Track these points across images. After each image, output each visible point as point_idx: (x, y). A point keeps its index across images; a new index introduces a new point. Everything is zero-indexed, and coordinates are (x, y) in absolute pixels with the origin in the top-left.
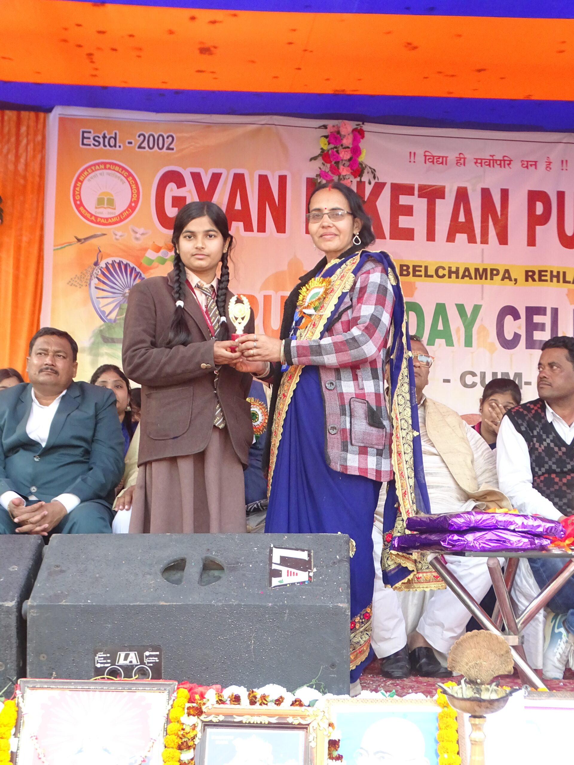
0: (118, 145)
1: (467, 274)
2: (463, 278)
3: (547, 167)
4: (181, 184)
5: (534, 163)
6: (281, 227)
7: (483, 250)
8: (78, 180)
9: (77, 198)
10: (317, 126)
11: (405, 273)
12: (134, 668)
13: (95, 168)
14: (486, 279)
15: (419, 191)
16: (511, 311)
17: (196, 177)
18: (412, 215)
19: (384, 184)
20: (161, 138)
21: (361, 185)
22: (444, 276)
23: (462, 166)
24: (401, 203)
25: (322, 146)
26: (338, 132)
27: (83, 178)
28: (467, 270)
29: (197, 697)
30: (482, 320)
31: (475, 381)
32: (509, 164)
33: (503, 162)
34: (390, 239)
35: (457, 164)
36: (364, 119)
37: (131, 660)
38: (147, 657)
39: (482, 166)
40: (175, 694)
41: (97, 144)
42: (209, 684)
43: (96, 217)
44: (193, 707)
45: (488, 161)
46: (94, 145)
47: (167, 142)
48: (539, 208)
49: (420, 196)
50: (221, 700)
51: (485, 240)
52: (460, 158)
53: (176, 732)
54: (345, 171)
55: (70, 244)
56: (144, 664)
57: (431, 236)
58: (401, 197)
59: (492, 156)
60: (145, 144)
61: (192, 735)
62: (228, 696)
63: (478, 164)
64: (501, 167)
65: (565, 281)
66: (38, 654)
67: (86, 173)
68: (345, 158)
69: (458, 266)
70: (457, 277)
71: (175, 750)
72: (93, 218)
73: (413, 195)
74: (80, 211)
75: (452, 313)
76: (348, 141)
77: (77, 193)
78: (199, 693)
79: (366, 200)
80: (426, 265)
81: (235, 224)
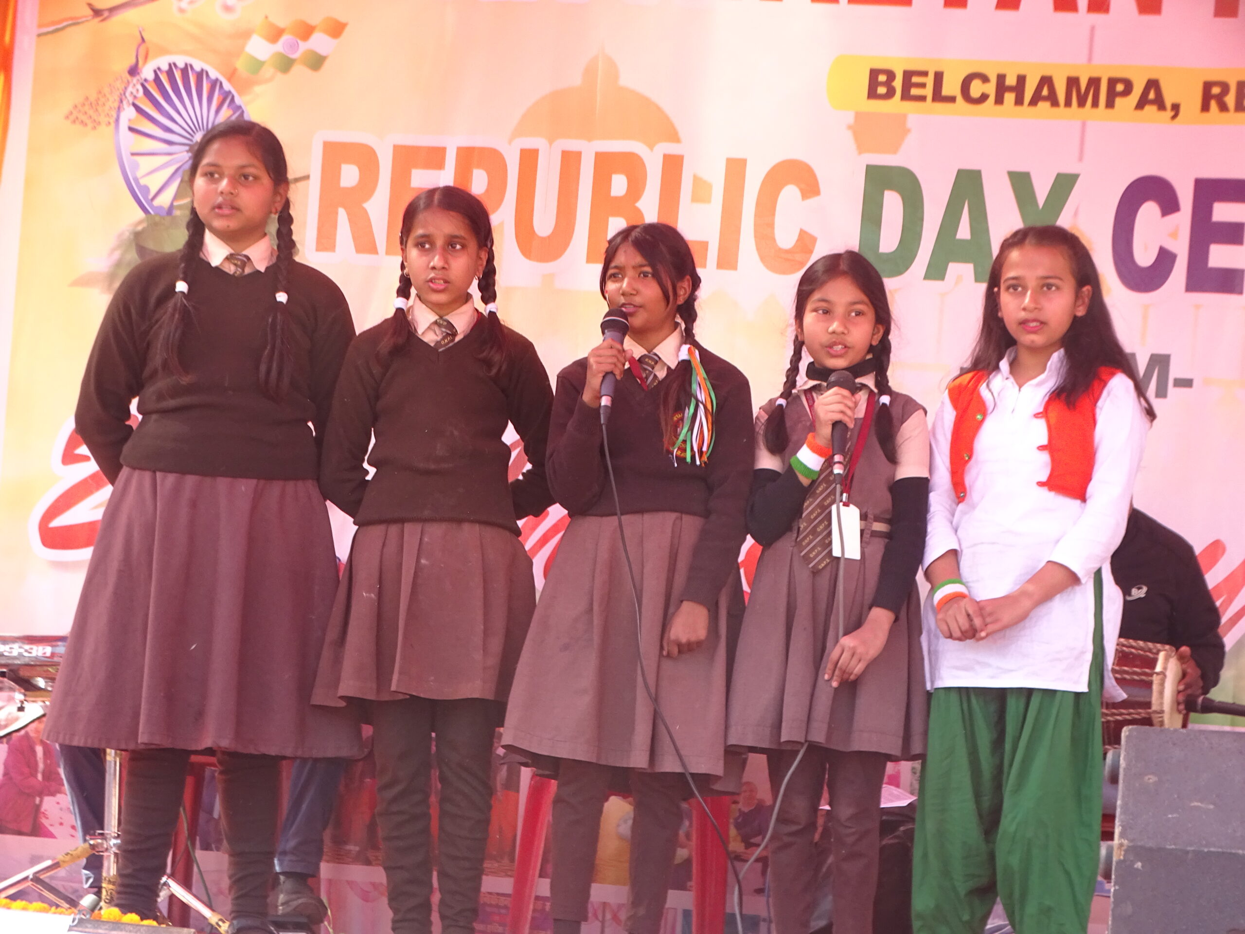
1: (1045, 92)
7: (1093, 29)
11: (882, 90)
14: (1095, 104)
16: (1157, 191)
22: (984, 98)
30: (1076, 214)
55: (77, 21)
69: (1022, 72)
70: (1019, 101)
80: (939, 69)
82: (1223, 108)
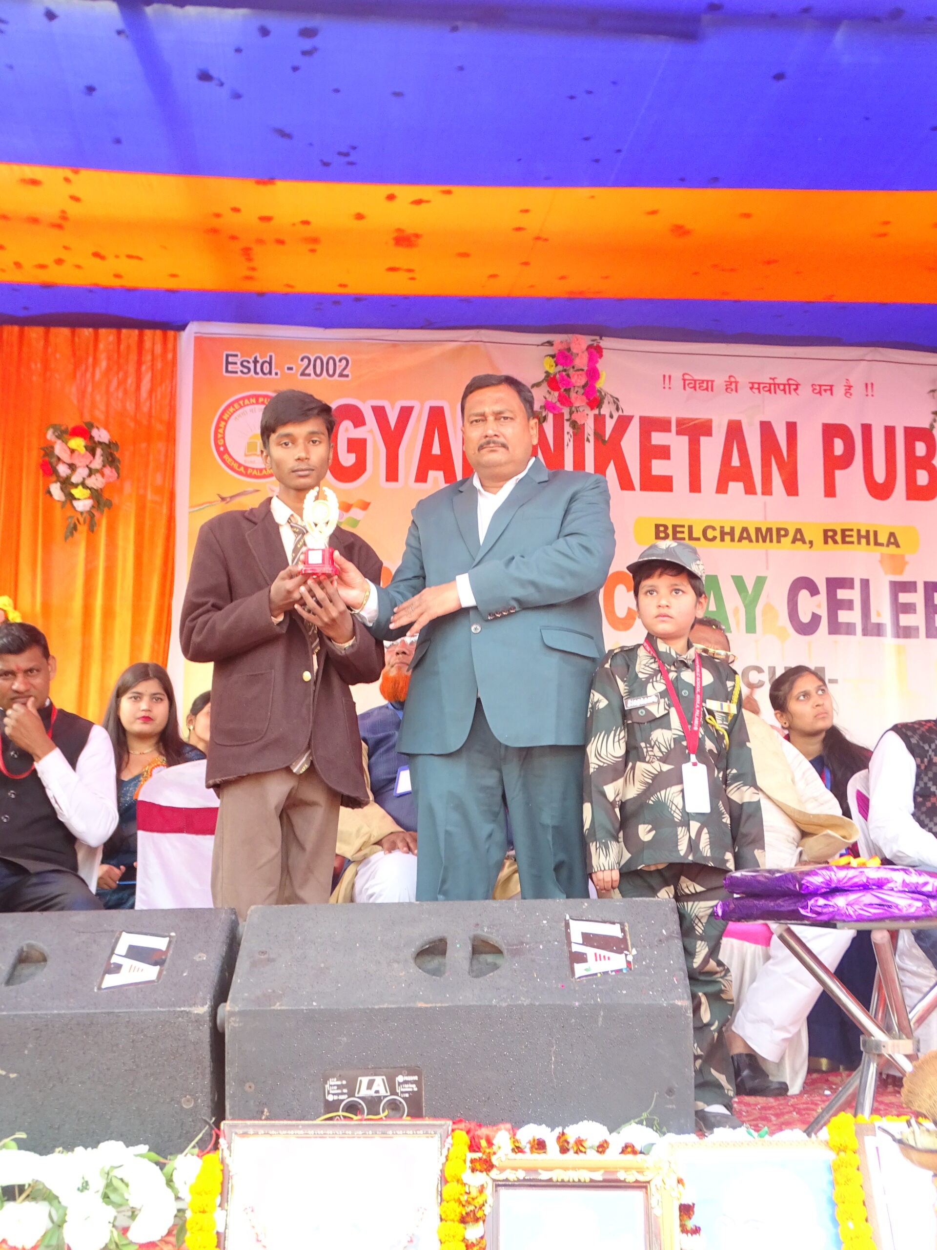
0: (273, 372)
1: (745, 535)
2: (740, 540)
3: (847, 393)
4: (359, 421)
5: (829, 388)
7: (765, 503)
8: (221, 419)
9: (221, 442)
10: (540, 343)
11: (662, 535)
12: (381, 1101)
13: (244, 403)
14: (771, 541)
15: (677, 426)
16: (806, 584)
17: (380, 413)
18: (669, 458)
19: (630, 418)
20: (331, 362)
21: (599, 421)
22: (714, 538)
23: (734, 392)
24: (654, 442)
25: (547, 368)
26: (569, 349)
27: (227, 416)
28: (745, 530)
29: (483, 1143)
30: (768, 596)
31: (762, 679)
32: (795, 390)
33: (787, 387)
34: (641, 489)
35: (726, 389)
36: (602, 332)
37: (377, 1089)
38: (400, 1084)
39: (759, 392)
40: (449, 1140)
41: (245, 370)
42: (494, 1123)
43: (246, 468)
44: (480, 1159)
45: (768, 386)
46: (242, 372)
47: (340, 366)
48: (839, 447)
49: (679, 433)
50: (518, 1148)
51: (767, 490)
52: (731, 383)
53: (456, 1198)
54: (578, 400)
55: (211, 504)
56: (397, 1094)
57: (695, 486)
58: (654, 435)
59: (773, 379)
60: (310, 370)
61: (479, 1201)
62: (527, 1141)
63: (754, 390)
64: (785, 393)
65: (877, 543)
66: (242, 1082)
67: (231, 409)
68: (578, 384)
69: (732, 525)
70: (733, 540)
71: (457, 1223)
72: (242, 469)
73: (669, 430)
74: (224, 461)
75: (728, 589)
76: (581, 361)
77: (220, 436)
78: (484, 1137)
79: (607, 439)
80: (690, 524)
81: (432, 474)
82: (835, 542)
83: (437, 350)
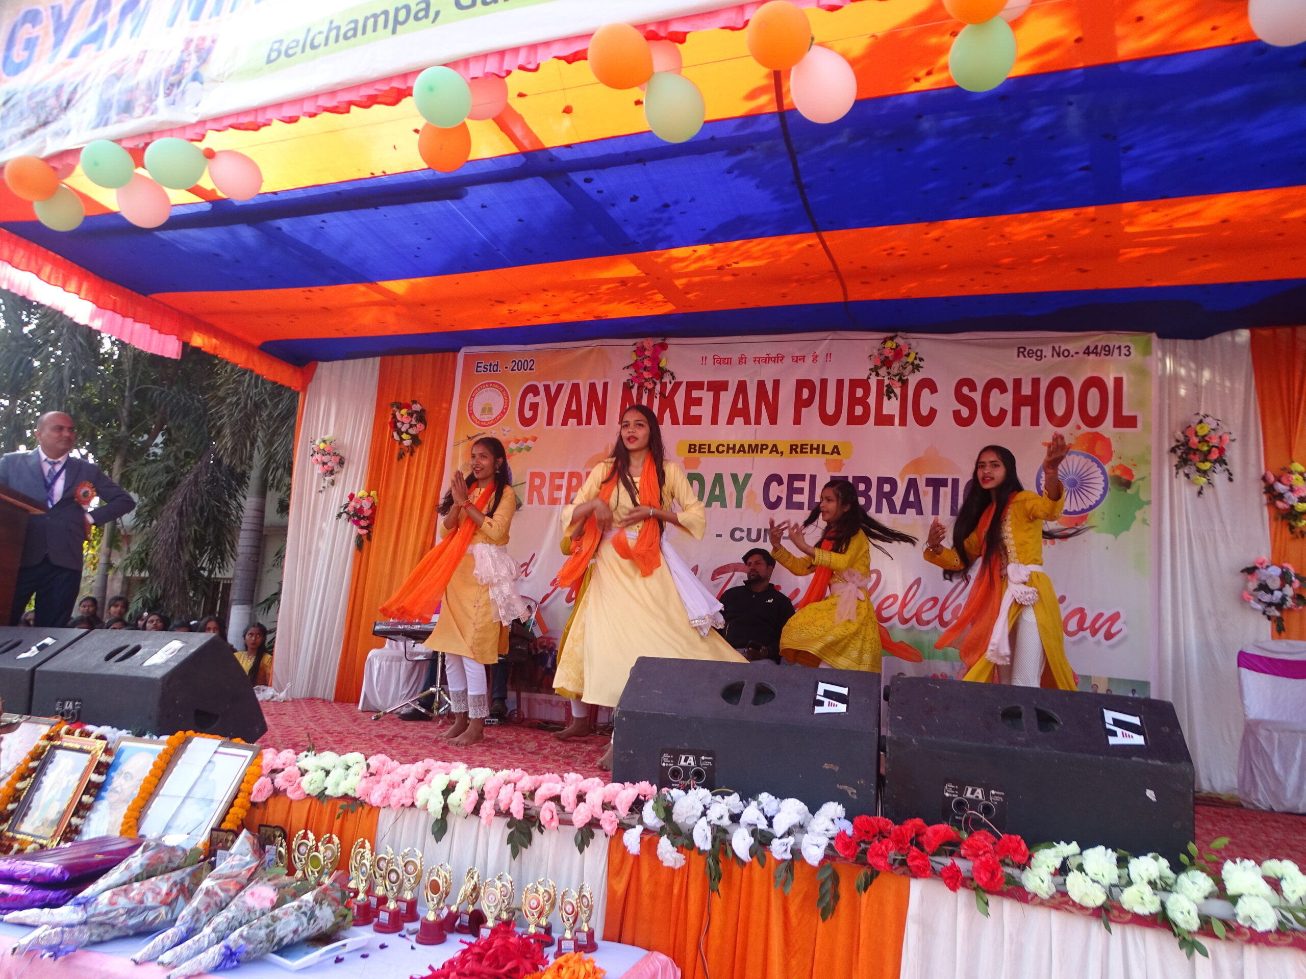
0: (498, 370)
1: (741, 449)
2: (738, 452)
3: (814, 360)
4: (536, 393)
5: (803, 358)
6: (602, 421)
7: (756, 429)
8: (472, 397)
9: (470, 409)
11: (693, 451)
13: (483, 387)
14: (757, 452)
15: (708, 386)
16: (777, 478)
17: (547, 388)
18: (700, 404)
19: (681, 383)
20: (526, 362)
21: (664, 385)
22: (723, 451)
23: (743, 364)
24: (693, 396)
26: (642, 347)
27: (475, 395)
31: (744, 537)
32: (781, 360)
33: (776, 359)
34: (683, 424)
35: (739, 363)
36: (664, 334)
38: (76, 705)
39: (759, 363)
41: (486, 370)
45: (765, 359)
46: (484, 371)
47: (530, 365)
48: (805, 393)
49: (708, 390)
51: (758, 422)
52: (742, 358)
54: (646, 375)
55: (464, 441)
57: (715, 421)
58: (694, 392)
59: (768, 355)
60: (516, 368)
63: (756, 362)
64: (774, 362)
65: (824, 452)
67: (477, 392)
72: (479, 423)
73: (703, 389)
74: (471, 418)
75: (728, 482)
76: (649, 353)
77: (471, 405)
79: (666, 396)
80: (710, 443)
81: (570, 421)
83: (579, 352)
